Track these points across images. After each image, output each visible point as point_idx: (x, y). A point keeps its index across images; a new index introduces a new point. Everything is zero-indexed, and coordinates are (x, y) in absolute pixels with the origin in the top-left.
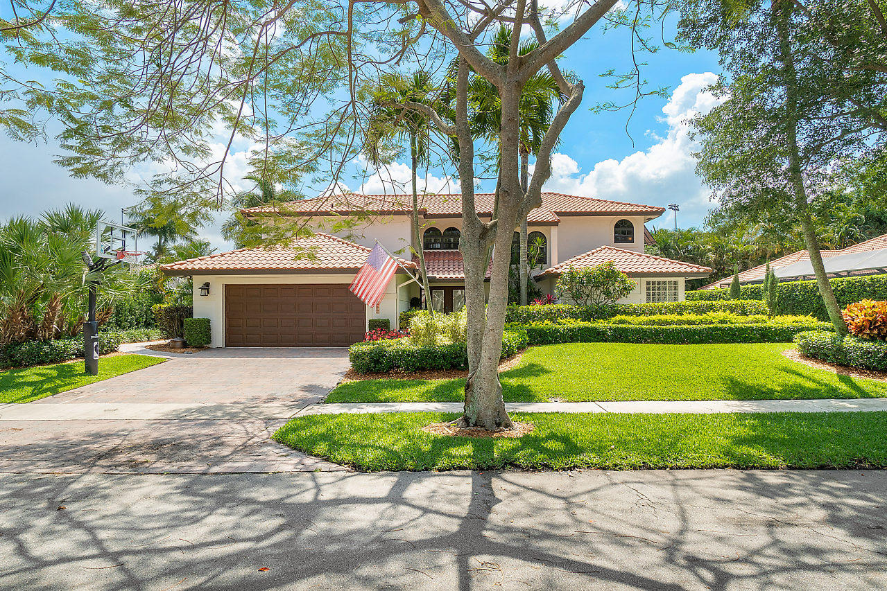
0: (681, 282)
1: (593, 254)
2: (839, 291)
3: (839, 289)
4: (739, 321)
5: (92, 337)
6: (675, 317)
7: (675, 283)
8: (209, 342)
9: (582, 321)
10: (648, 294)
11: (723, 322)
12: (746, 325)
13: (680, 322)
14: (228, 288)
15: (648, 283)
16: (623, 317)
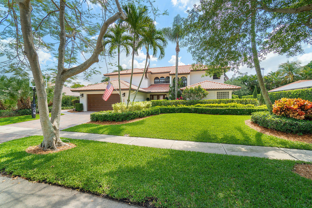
0: (231, 92)
1: (201, 83)
2: (298, 95)
3: (298, 94)
4: (241, 106)
5: (33, 108)
6: (217, 104)
7: (228, 92)
8: (83, 110)
9: (186, 105)
10: (218, 96)
11: (234, 107)
12: (242, 108)
13: (217, 107)
14: (88, 95)
15: (217, 93)
16: (199, 104)
